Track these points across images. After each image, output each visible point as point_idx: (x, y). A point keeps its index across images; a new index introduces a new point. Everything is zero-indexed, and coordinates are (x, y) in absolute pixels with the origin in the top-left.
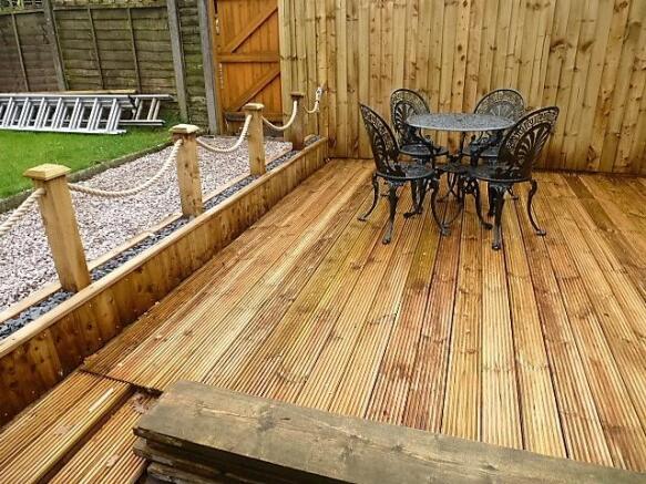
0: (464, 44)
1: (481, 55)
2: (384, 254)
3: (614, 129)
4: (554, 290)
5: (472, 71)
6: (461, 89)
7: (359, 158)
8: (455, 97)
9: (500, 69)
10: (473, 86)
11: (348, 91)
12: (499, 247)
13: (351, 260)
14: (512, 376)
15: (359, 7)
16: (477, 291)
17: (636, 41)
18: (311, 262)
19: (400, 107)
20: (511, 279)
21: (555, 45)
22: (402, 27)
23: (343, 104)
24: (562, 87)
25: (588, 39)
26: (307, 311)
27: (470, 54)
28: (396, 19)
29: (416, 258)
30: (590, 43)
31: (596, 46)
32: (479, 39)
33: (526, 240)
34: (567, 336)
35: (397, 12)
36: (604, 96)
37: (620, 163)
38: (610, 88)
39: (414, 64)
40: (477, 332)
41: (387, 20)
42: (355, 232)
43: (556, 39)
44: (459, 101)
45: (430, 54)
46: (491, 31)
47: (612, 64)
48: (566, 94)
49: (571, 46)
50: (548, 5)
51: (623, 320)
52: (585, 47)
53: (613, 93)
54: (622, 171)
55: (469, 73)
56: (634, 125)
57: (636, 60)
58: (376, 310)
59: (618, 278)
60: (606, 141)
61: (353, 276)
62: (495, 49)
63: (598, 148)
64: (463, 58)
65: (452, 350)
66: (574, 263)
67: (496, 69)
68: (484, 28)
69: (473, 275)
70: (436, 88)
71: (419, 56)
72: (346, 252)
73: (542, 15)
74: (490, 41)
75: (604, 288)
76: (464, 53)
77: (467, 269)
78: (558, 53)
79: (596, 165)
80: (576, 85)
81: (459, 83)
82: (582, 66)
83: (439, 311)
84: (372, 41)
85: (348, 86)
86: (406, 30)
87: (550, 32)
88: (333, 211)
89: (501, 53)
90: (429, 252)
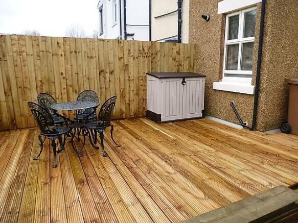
0: (64, 72)
1: (72, 76)
2: (56, 173)
3: (127, 102)
4: (135, 166)
5: (69, 83)
6: (65, 91)
7: (17, 129)
8: (63, 95)
9: (81, 81)
10: (71, 89)
11: (5, 95)
12: (106, 155)
13: (41, 181)
14: (139, 204)
15: (7, 54)
16: (107, 176)
17: (128, 70)
18: (18, 189)
19: (42, 101)
20: (117, 167)
21: (101, 72)
22: (32, 65)
23: (3, 103)
24: (107, 87)
25: (112, 70)
26: (30, 215)
27: (67, 75)
28: (29, 60)
29: (73, 170)
30: (113, 71)
31: (115, 72)
32: (70, 70)
33: (114, 149)
34: (148, 182)
35: (29, 58)
36: (122, 90)
37: (132, 114)
38: (123, 87)
39: (41, 81)
40: (117, 193)
41: (24, 61)
42: (35, 167)
43: (101, 70)
44: (65, 96)
45: (48, 76)
46: (75, 67)
47: (122, 79)
48: (108, 90)
49: (106, 72)
50: (95, 57)
51: (161, 170)
52: (112, 73)
53: (124, 88)
54: (133, 116)
55: (68, 84)
56: (133, 100)
57: (129, 77)
58: (68, 200)
59: (152, 155)
60: (125, 107)
61: (47, 188)
62: (77, 74)
63: (124, 109)
64: (64, 78)
65: (111, 204)
66: (135, 154)
67: (79, 82)
68: (71, 65)
69: (102, 170)
70: (53, 91)
71: (43, 77)
72: (35, 178)
73: (94, 60)
74: (75, 70)
75: (150, 160)
76: (64, 75)
77: (98, 168)
78: (102, 75)
79: (124, 116)
80: (111, 86)
81: (64, 88)
82: (112, 80)
83: (97, 190)
84: (16, 71)
85: (5, 93)
86: (35, 66)
87: (98, 67)
88: (16, 159)
89: (80, 75)
90: (78, 166)
